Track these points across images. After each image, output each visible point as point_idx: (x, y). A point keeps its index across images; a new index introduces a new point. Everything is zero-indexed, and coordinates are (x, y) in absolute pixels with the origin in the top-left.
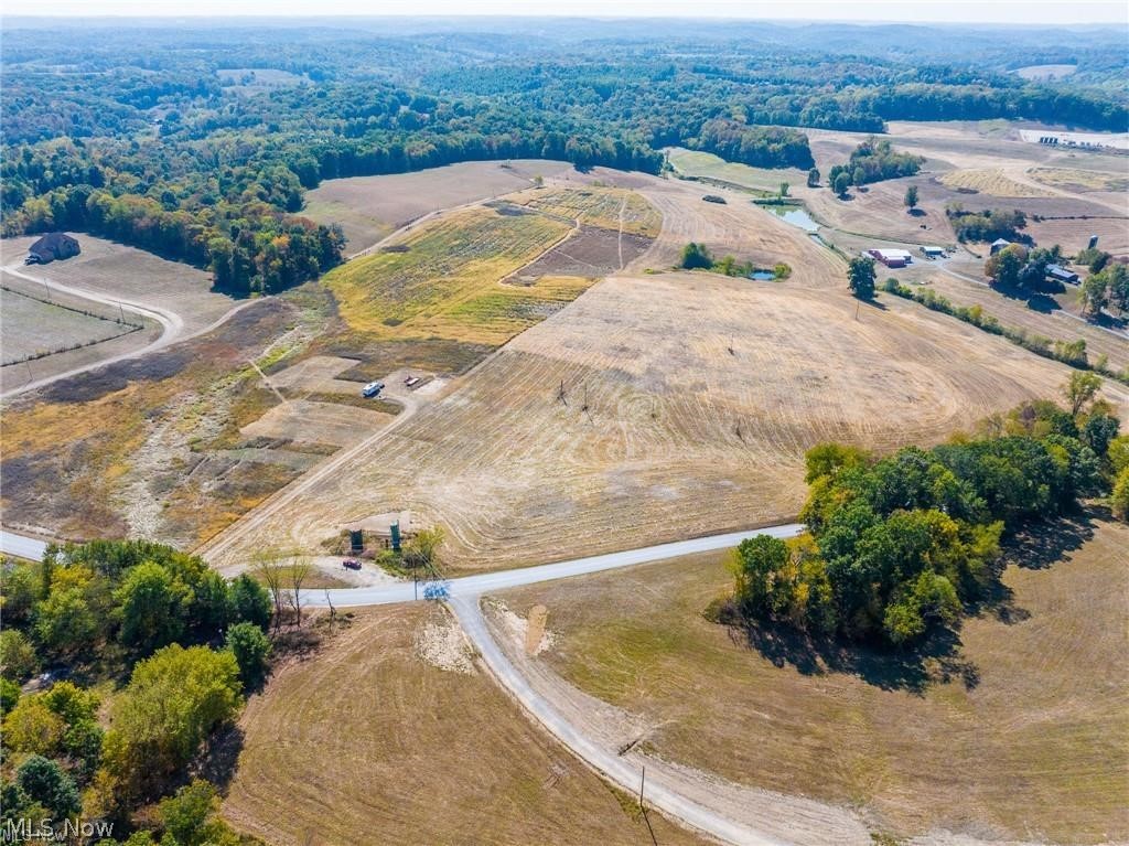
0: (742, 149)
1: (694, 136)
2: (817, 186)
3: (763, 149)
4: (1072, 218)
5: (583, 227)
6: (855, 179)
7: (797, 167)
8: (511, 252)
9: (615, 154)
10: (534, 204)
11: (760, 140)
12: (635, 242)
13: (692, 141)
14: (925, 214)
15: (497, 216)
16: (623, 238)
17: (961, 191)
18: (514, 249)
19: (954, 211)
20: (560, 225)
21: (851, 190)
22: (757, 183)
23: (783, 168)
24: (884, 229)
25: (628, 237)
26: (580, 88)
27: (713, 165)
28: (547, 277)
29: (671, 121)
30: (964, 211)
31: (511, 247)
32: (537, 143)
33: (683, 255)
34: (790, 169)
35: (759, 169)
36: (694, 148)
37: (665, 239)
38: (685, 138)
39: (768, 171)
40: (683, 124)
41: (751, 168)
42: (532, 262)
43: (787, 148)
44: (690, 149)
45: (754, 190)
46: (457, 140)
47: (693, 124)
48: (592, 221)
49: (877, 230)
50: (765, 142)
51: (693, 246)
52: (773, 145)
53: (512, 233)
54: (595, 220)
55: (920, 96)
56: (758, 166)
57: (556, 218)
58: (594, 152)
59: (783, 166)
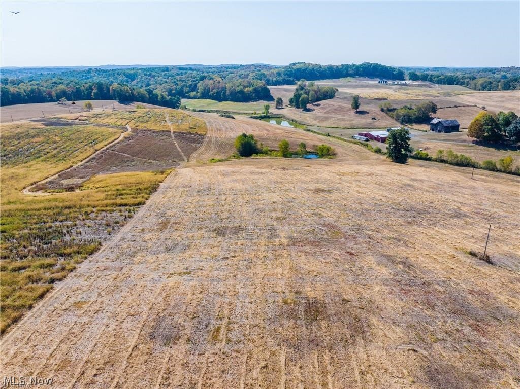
0: (228, 93)
1: (193, 91)
2: (282, 108)
3: (241, 92)
4: (450, 107)
5: (135, 130)
6: (310, 99)
7: (264, 100)
8: (54, 156)
9: (147, 96)
10: (83, 118)
11: (238, 86)
12: (188, 139)
13: (193, 94)
14: (368, 113)
15: (43, 126)
16: (176, 137)
17: (377, 99)
18: (59, 153)
19: (385, 109)
20: (111, 130)
21: (309, 106)
22: (244, 109)
23: (256, 101)
24: (351, 122)
25: (180, 135)
26: (116, 75)
27: (210, 104)
28: (100, 176)
29: (177, 84)
30: (392, 108)
31: (55, 152)
32: (87, 90)
33: (239, 145)
34: (260, 101)
35: (242, 103)
36: (195, 98)
37: (214, 135)
38: (188, 93)
39: (247, 103)
40: (184, 85)
41: (236, 103)
42: (80, 163)
43: (255, 89)
44: (192, 98)
45: (244, 113)
46: (19, 89)
47: (191, 85)
48: (142, 126)
49: (348, 124)
50: (242, 87)
51: (244, 135)
52: (247, 89)
53: (57, 139)
54: (144, 125)
55: (307, 69)
56: (240, 101)
57: (108, 126)
58: (132, 93)
59: (255, 100)
